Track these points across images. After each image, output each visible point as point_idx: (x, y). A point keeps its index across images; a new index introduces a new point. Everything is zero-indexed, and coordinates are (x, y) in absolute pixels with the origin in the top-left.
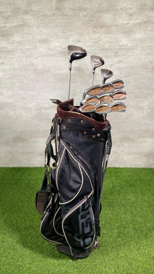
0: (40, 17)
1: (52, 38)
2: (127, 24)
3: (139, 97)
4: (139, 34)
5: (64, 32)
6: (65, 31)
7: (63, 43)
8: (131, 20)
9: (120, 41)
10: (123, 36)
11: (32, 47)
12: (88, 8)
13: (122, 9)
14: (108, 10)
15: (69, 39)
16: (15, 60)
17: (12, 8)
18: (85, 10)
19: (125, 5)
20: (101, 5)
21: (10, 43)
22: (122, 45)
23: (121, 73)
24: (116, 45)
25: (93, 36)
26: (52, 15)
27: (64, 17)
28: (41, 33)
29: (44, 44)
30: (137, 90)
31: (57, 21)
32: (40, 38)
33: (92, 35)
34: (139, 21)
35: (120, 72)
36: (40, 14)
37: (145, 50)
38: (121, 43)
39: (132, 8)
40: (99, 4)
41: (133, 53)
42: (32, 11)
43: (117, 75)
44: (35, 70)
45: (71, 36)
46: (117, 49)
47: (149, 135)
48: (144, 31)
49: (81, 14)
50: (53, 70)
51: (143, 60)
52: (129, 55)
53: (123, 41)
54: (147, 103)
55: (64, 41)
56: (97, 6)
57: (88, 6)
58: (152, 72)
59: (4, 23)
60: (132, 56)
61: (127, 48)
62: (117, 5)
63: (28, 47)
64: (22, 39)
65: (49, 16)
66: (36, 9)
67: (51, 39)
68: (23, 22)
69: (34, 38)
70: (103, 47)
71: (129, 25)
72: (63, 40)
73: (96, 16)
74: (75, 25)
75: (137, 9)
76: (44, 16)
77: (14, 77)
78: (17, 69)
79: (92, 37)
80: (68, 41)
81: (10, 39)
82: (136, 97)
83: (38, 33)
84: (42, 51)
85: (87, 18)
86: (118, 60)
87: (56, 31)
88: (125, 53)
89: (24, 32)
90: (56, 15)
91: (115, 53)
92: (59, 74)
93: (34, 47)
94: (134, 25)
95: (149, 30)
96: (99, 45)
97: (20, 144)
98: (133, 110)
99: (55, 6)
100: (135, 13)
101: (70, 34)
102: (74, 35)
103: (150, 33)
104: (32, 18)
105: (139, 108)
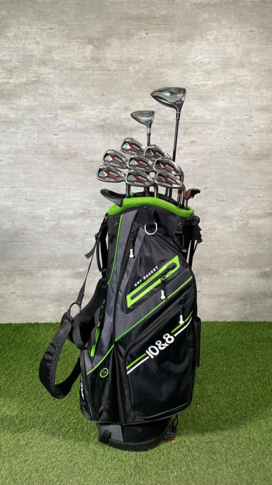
0: (66, 71)
1: (84, 103)
2: (203, 85)
3: (225, 199)
4: (222, 102)
5: (104, 95)
6: (105, 93)
7: (101, 112)
8: (209, 80)
9: (193, 111)
10: (197, 103)
11: (49, 116)
12: (141, 60)
13: (194, 64)
14: (173, 64)
15: (110, 105)
16: (20, 136)
17: (20, 55)
18: (137, 62)
19: (199, 58)
20: (162, 56)
21: (13, 109)
22: (196, 118)
23: (194, 162)
24: (186, 118)
25: (150, 102)
26: (84, 68)
27: (103, 72)
28: (66, 96)
29: (70, 111)
30: (221, 189)
31: (92, 77)
32: (63, 102)
33: (148, 100)
34: (221, 82)
35: (191, 159)
36: (65, 66)
37: (232, 126)
38: (194, 115)
39: (209, 63)
40: (159, 56)
41: (213, 130)
42: (53, 61)
43: (187, 165)
44: (53, 153)
45: (114, 100)
46: (187, 123)
47: (243, 264)
48: (229, 98)
49: (130, 68)
50: (84, 154)
51: (229, 140)
52: (207, 133)
53: (197, 111)
54: (238, 209)
55: (102, 109)
56: (157, 58)
57: (142, 57)
58: (243, 159)
59: (6, 78)
60: (211, 134)
61: (203, 122)
62: (187, 57)
63: (42, 116)
64: (33, 104)
65: (80, 70)
66: (60, 59)
67: (82, 105)
68: (37, 77)
69: (54, 101)
70: (166, 119)
71: (206, 88)
72: (102, 107)
73: (154, 72)
74: (121, 85)
75: (217, 64)
76: (72, 68)
77: (16, 164)
78: (22, 152)
79: (149, 104)
80: (109, 109)
81: (14, 103)
82: (220, 201)
83: (61, 95)
84: (66, 123)
85: (141, 75)
86: (190, 140)
87: (91, 93)
88: (200, 129)
89: (38, 92)
90: (90, 69)
91: (184, 130)
92: (92, 161)
93: (53, 116)
94: (214, 88)
95: (238, 96)
96: (159, 117)
97: (19, 281)
98: (215, 221)
99: (90, 56)
100: (214, 70)
101: (113, 97)
102: (120, 99)
103: (239, 100)
104: (53, 71)
105: (225, 217)
